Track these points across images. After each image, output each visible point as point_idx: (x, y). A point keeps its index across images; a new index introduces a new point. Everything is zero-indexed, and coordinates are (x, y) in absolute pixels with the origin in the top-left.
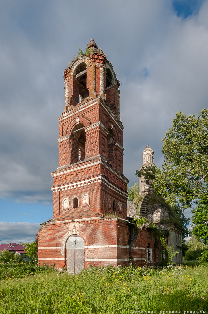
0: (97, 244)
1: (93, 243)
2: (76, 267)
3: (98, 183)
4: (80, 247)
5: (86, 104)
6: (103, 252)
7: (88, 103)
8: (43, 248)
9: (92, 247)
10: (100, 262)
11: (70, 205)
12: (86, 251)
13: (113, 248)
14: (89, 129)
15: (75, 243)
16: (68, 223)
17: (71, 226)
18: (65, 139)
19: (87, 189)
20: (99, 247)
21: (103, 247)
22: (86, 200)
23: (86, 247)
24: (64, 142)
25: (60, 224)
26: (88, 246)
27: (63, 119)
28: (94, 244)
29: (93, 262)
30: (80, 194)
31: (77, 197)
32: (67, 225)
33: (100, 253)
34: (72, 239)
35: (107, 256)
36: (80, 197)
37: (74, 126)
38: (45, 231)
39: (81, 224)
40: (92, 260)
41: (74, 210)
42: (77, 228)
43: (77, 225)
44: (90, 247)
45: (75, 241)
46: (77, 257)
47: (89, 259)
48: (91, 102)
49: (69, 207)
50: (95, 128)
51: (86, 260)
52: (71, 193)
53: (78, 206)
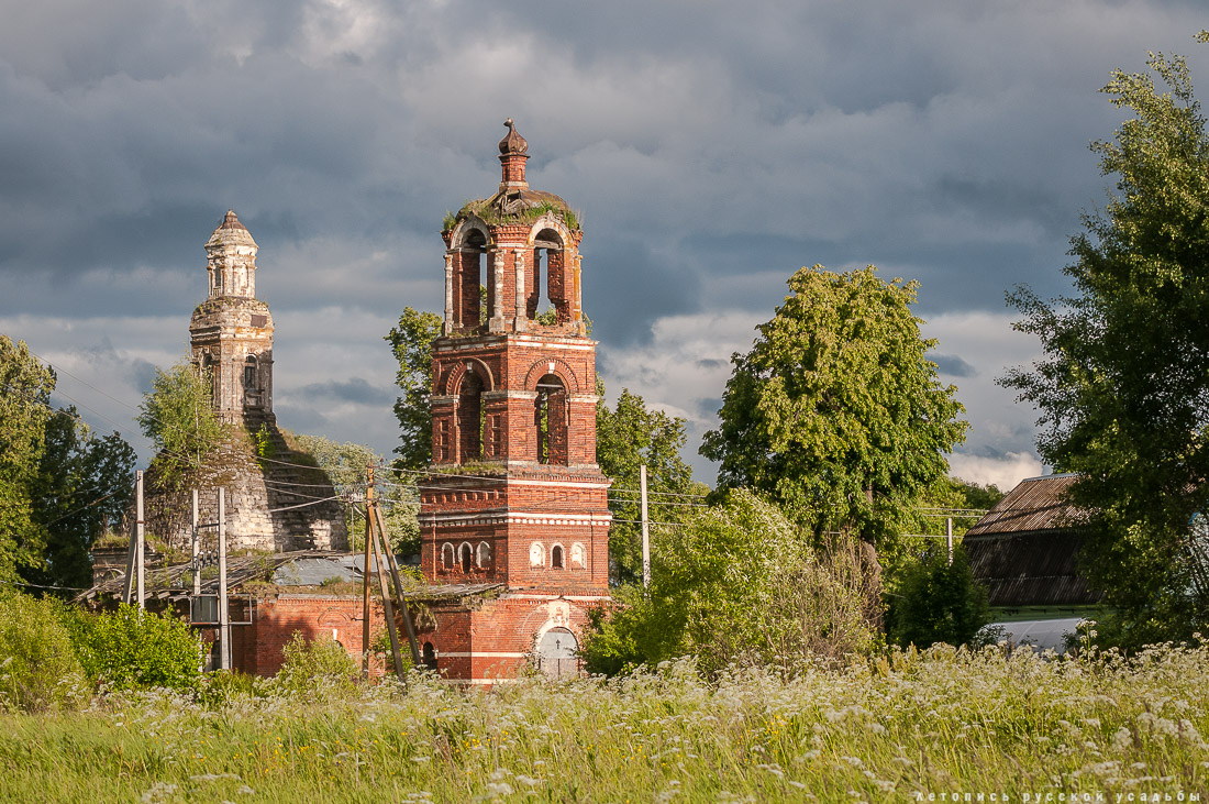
3: (604, 526)
5: (572, 341)
7: (576, 342)
8: (486, 655)
11: (548, 561)
14: (577, 400)
15: (558, 646)
16: (545, 601)
17: (552, 608)
18: (529, 396)
19: (582, 534)
22: (577, 554)
25: (533, 600)
27: (518, 343)
30: (568, 540)
31: (562, 546)
32: (544, 606)
36: (568, 548)
37: (543, 374)
38: (490, 614)
39: (572, 606)
41: (555, 574)
42: (564, 614)
43: (565, 607)
45: (558, 642)
48: (581, 342)
49: (545, 563)
52: (550, 533)
53: (564, 565)
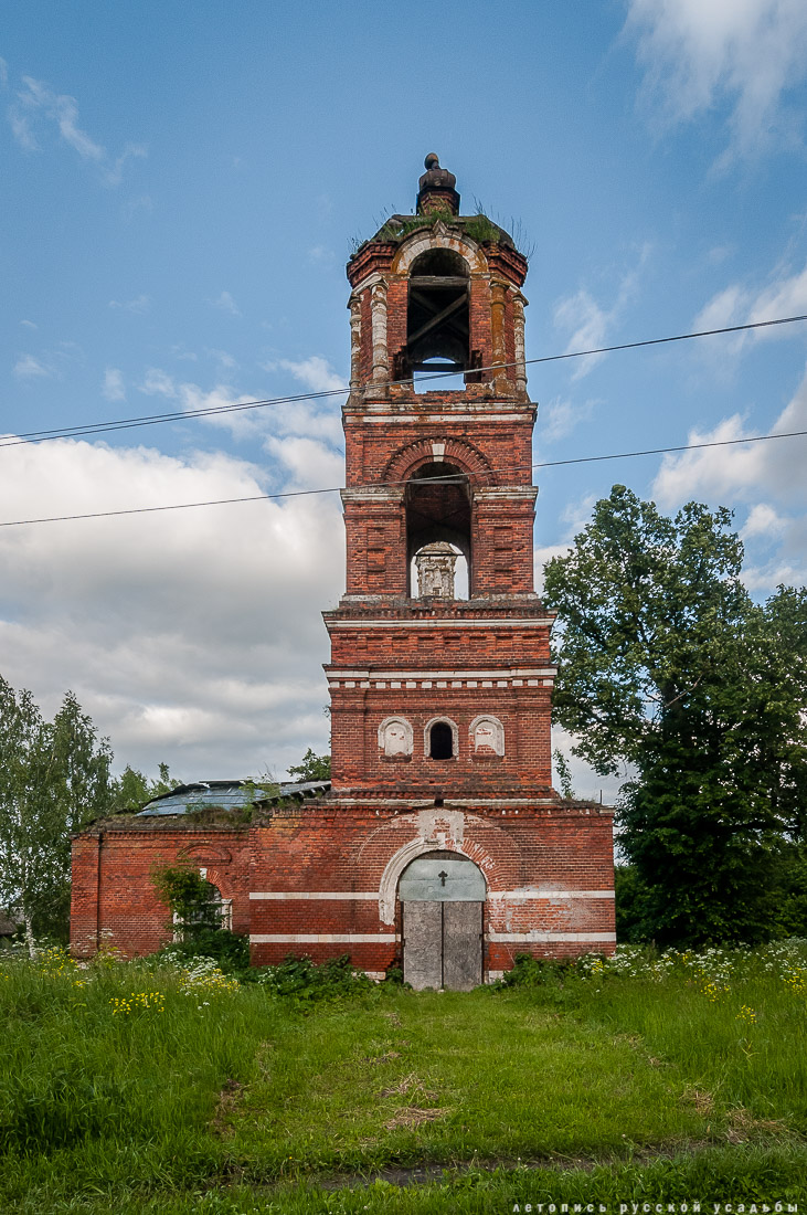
0: (541, 887)
1: (525, 881)
2: (448, 963)
3: (541, 688)
4: (466, 894)
5: (478, 407)
6: (565, 912)
7: (488, 407)
9: (520, 895)
10: (552, 945)
11: (418, 746)
12: (495, 908)
13: (602, 901)
14: (491, 497)
15: (443, 881)
16: (405, 811)
17: (428, 822)
18: (383, 496)
19: (495, 702)
20: (547, 897)
21: (565, 895)
22: (486, 734)
23: (494, 896)
24: (375, 509)
25: (372, 809)
26: (503, 893)
27: (366, 419)
28: (530, 887)
29: (528, 944)
30: (464, 713)
31: (451, 723)
32: (408, 818)
33: (555, 916)
34: (429, 868)
35: (579, 924)
36: (464, 725)
37: (420, 464)
39: (470, 817)
40: (520, 938)
41: (438, 767)
42: (453, 828)
43: (456, 820)
44: (511, 895)
45: (443, 875)
46: (451, 930)
47: (506, 935)
48: (499, 406)
49: (411, 751)
50: (515, 502)
51: (495, 937)
52: (424, 703)
53: (456, 752)
